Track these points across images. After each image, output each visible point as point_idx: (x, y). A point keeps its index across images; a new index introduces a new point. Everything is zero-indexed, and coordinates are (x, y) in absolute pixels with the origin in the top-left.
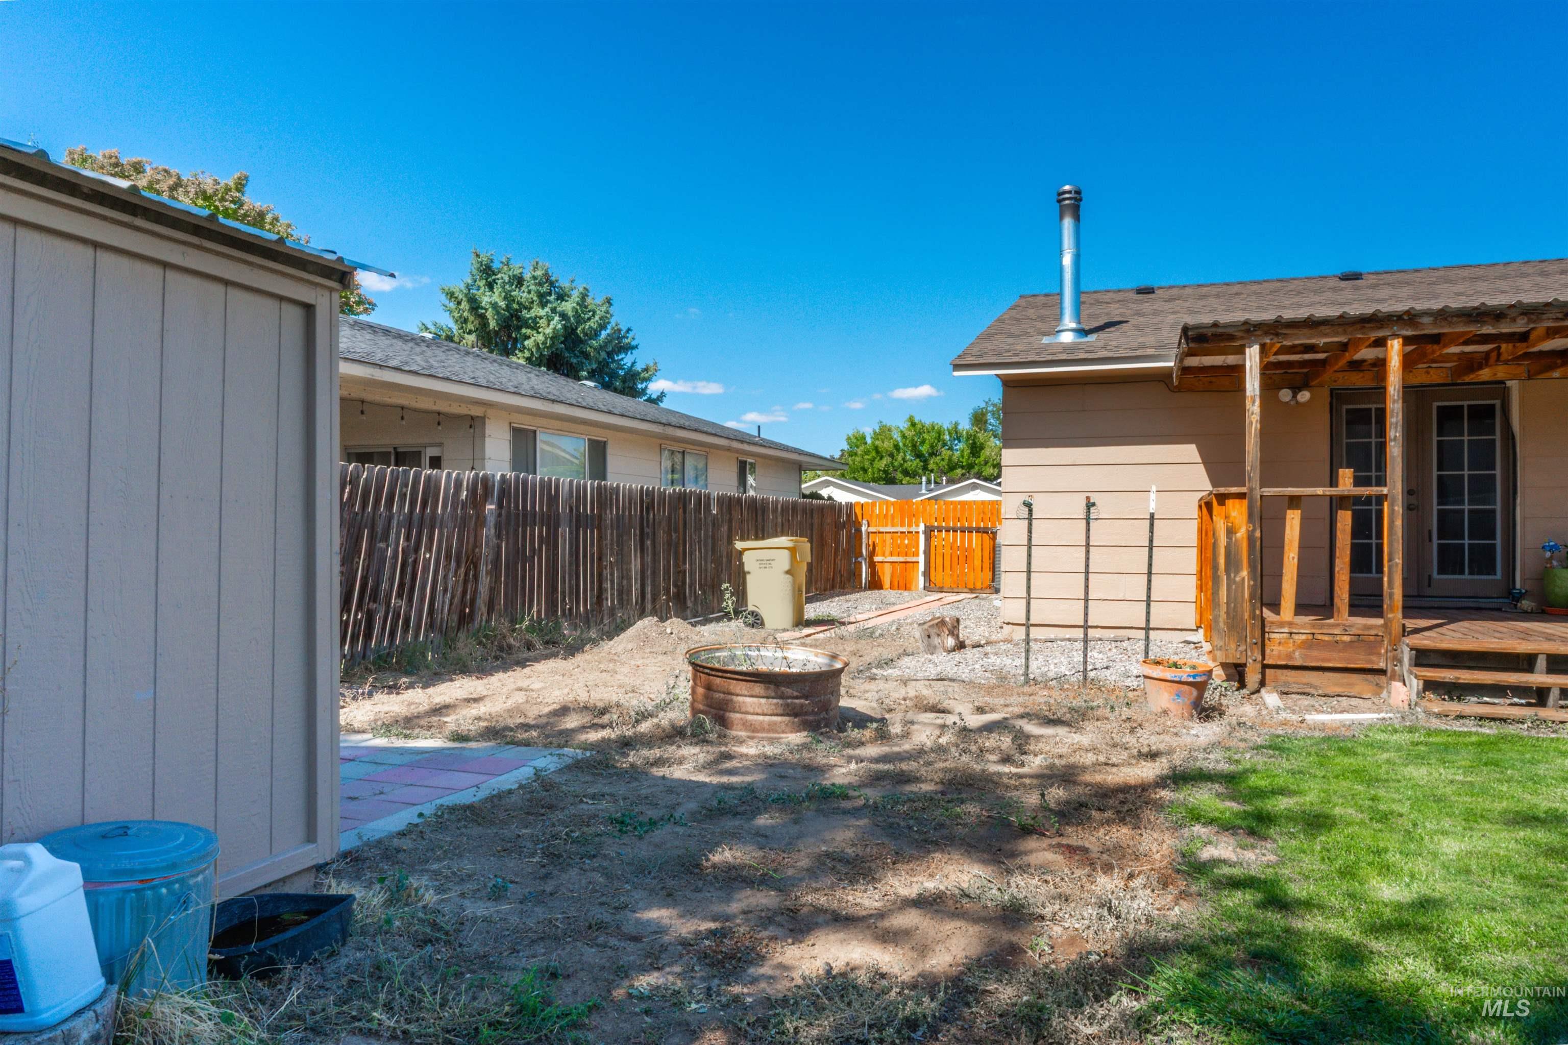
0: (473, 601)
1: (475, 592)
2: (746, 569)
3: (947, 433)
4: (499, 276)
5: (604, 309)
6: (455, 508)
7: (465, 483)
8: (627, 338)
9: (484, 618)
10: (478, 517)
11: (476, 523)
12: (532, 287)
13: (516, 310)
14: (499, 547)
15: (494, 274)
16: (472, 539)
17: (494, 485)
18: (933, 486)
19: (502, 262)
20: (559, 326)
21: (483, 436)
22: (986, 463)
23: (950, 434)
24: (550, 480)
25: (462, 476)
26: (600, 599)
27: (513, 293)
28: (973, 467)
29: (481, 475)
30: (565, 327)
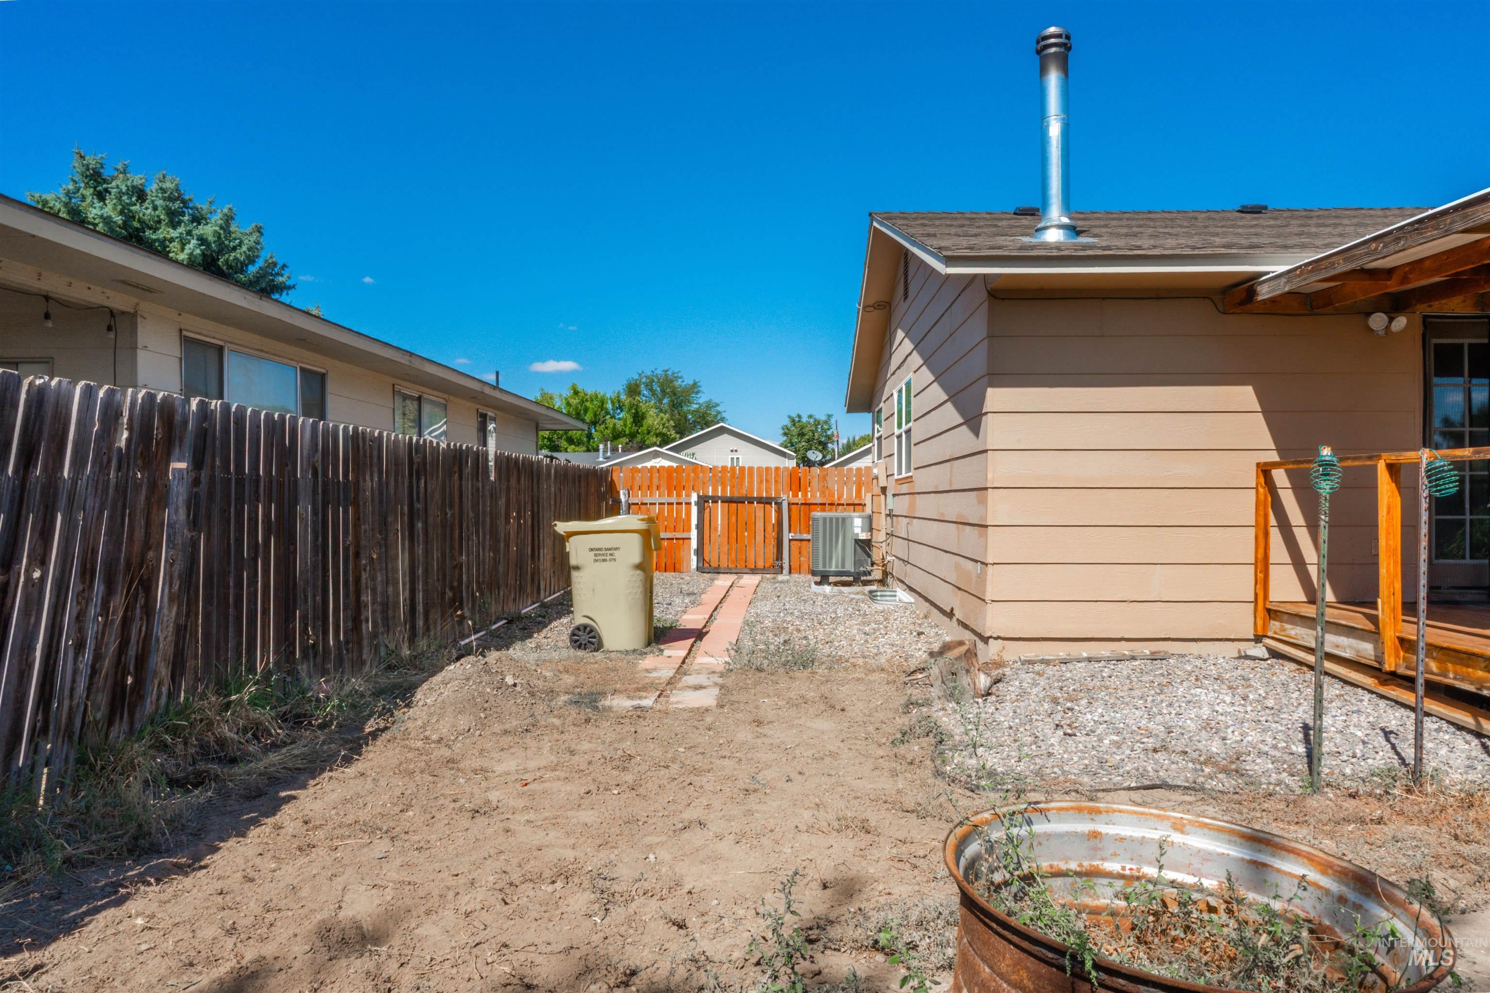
0: (142, 660)
1: (147, 638)
2: (573, 561)
3: (609, 402)
4: (114, 184)
5: (254, 238)
6: (102, 466)
7: (126, 414)
8: (282, 275)
9: (164, 690)
10: (153, 486)
11: (148, 499)
12: (159, 202)
13: (137, 229)
14: (195, 544)
15: (105, 181)
16: (139, 534)
17: (185, 422)
18: (609, 454)
19: (117, 169)
20: (198, 251)
21: (134, 348)
22: (649, 432)
23: (612, 402)
24: (282, 418)
25: (118, 396)
26: (356, 621)
27: (133, 208)
28: (636, 436)
29: (160, 397)
30: (203, 254)
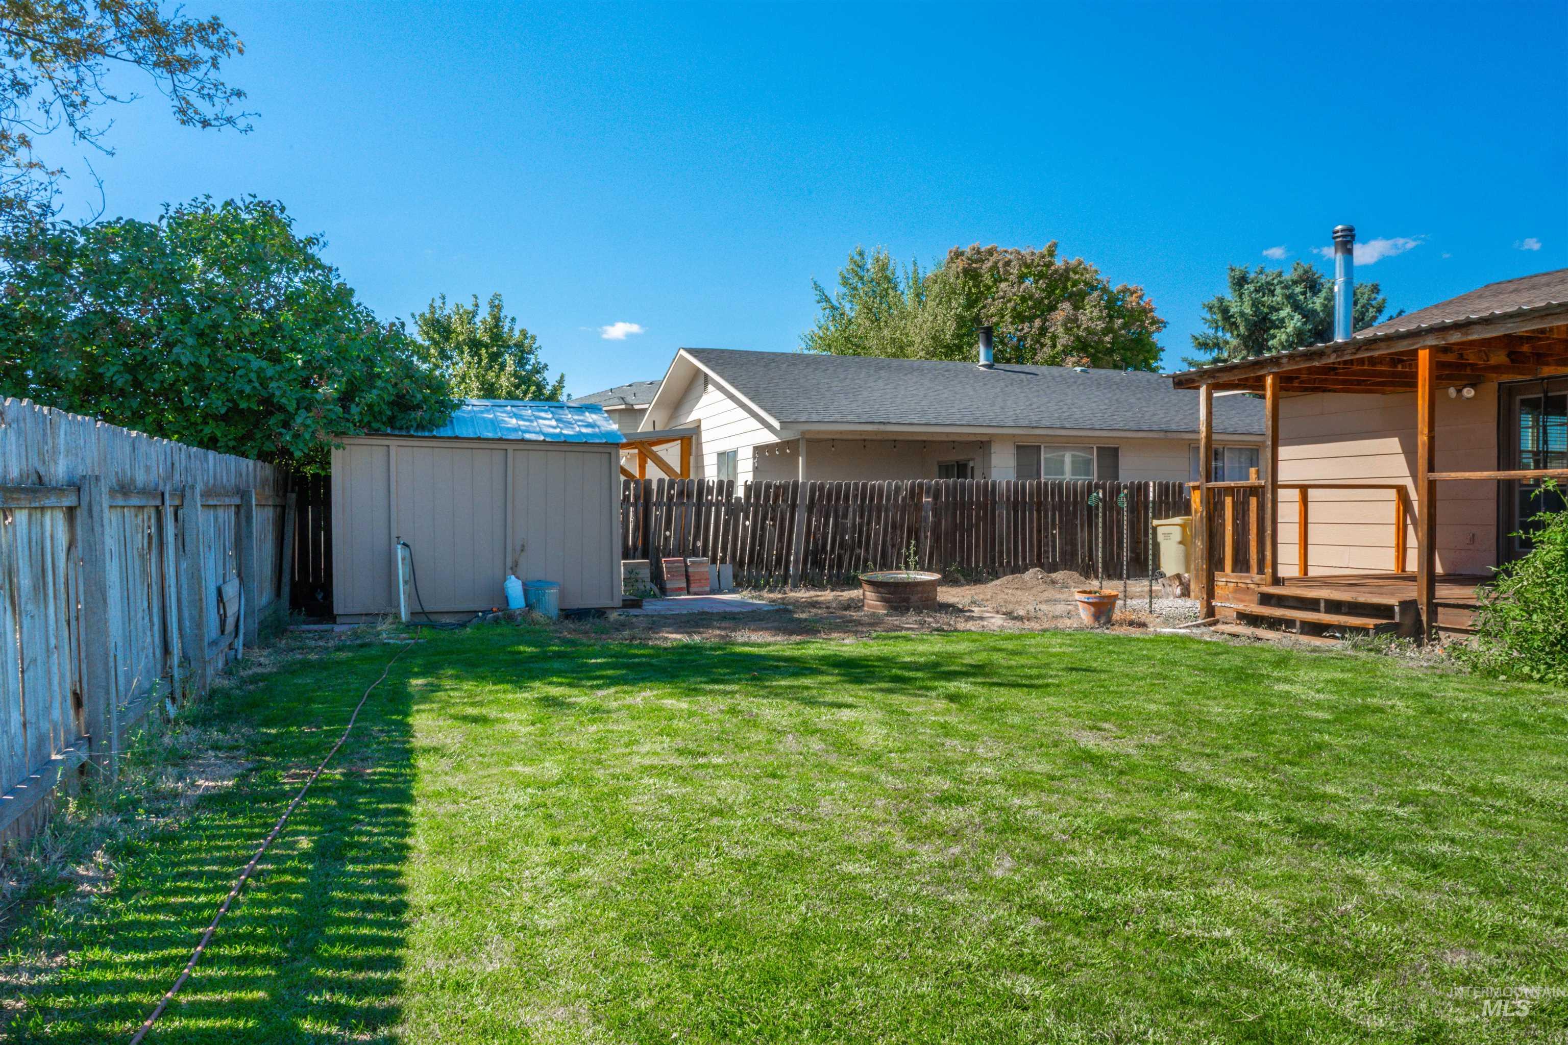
4: (1248, 286)
6: (896, 501)
7: (904, 487)
10: (916, 506)
11: (914, 509)
14: (937, 522)
16: (912, 518)
17: (930, 487)
21: (990, 453)
24: (986, 482)
25: (900, 483)
27: (1263, 299)
29: (917, 482)
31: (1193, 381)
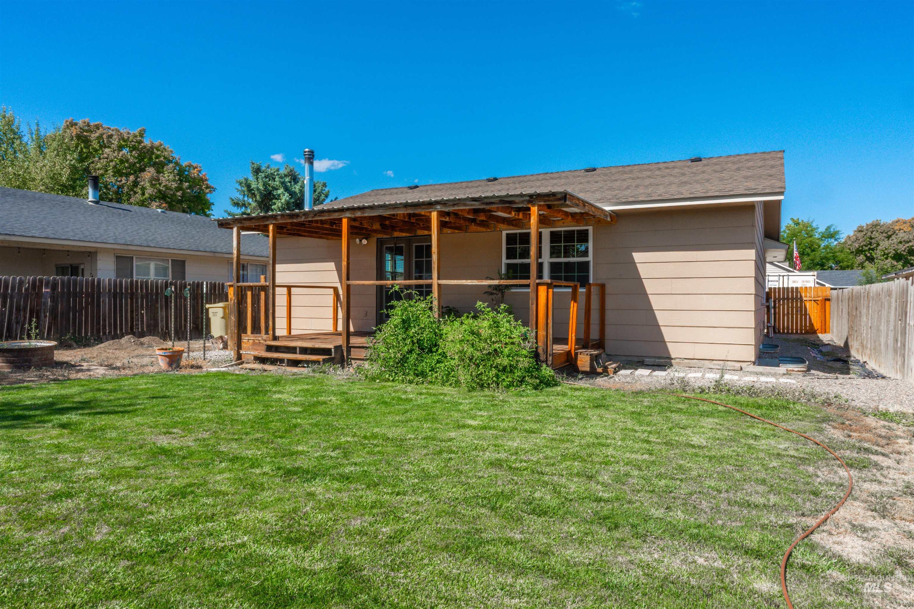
6: (20, 291)
7: (26, 281)
11: (36, 296)
13: (271, 191)
14: (54, 306)
16: (33, 303)
17: (49, 282)
21: (96, 260)
25: (23, 278)
29: (38, 278)
31: (229, 224)
